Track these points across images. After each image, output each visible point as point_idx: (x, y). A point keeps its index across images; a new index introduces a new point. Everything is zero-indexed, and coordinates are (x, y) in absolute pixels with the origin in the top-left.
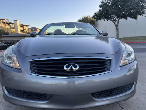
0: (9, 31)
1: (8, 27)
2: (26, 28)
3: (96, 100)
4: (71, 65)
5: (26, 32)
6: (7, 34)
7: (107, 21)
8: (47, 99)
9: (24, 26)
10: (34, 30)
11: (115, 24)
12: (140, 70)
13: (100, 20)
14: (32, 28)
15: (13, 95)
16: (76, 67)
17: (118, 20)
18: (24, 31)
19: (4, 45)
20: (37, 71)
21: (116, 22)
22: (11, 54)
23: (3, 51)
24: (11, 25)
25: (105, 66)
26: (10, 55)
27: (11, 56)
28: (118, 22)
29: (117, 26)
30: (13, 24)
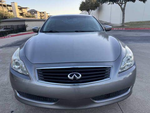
0: (7, 14)
1: (5, 10)
2: (25, 11)
3: (96, 102)
5: (25, 15)
6: (6, 19)
7: (113, 4)
9: (23, 9)
10: (33, 13)
11: (121, 8)
13: (105, 3)
14: (31, 10)
17: (125, 3)
18: (23, 14)
19: (4, 30)
21: (123, 6)
23: (3, 37)
24: (8, 7)
28: (125, 6)
29: (123, 10)
30: (10, 6)
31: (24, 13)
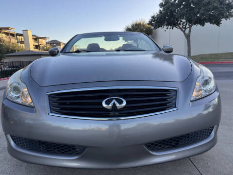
0: (15, 47)
1: (13, 40)
2: (43, 42)
4: (114, 100)
5: (43, 48)
6: (13, 52)
7: (173, 28)
8: (77, 154)
9: (40, 39)
10: (55, 45)
11: (185, 33)
12: (224, 107)
13: (160, 28)
14: (52, 41)
15: (22, 147)
16: (121, 102)
17: (190, 27)
18: (40, 47)
19: (8, 69)
20: (60, 110)
21: (187, 31)
22: (19, 84)
23: (6, 78)
24: (18, 37)
25: (167, 100)
26: (17, 85)
27: (19, 86)
28: (190, 31)
29: (188, 37)
30: (21, 35)
31: (41, 44)
